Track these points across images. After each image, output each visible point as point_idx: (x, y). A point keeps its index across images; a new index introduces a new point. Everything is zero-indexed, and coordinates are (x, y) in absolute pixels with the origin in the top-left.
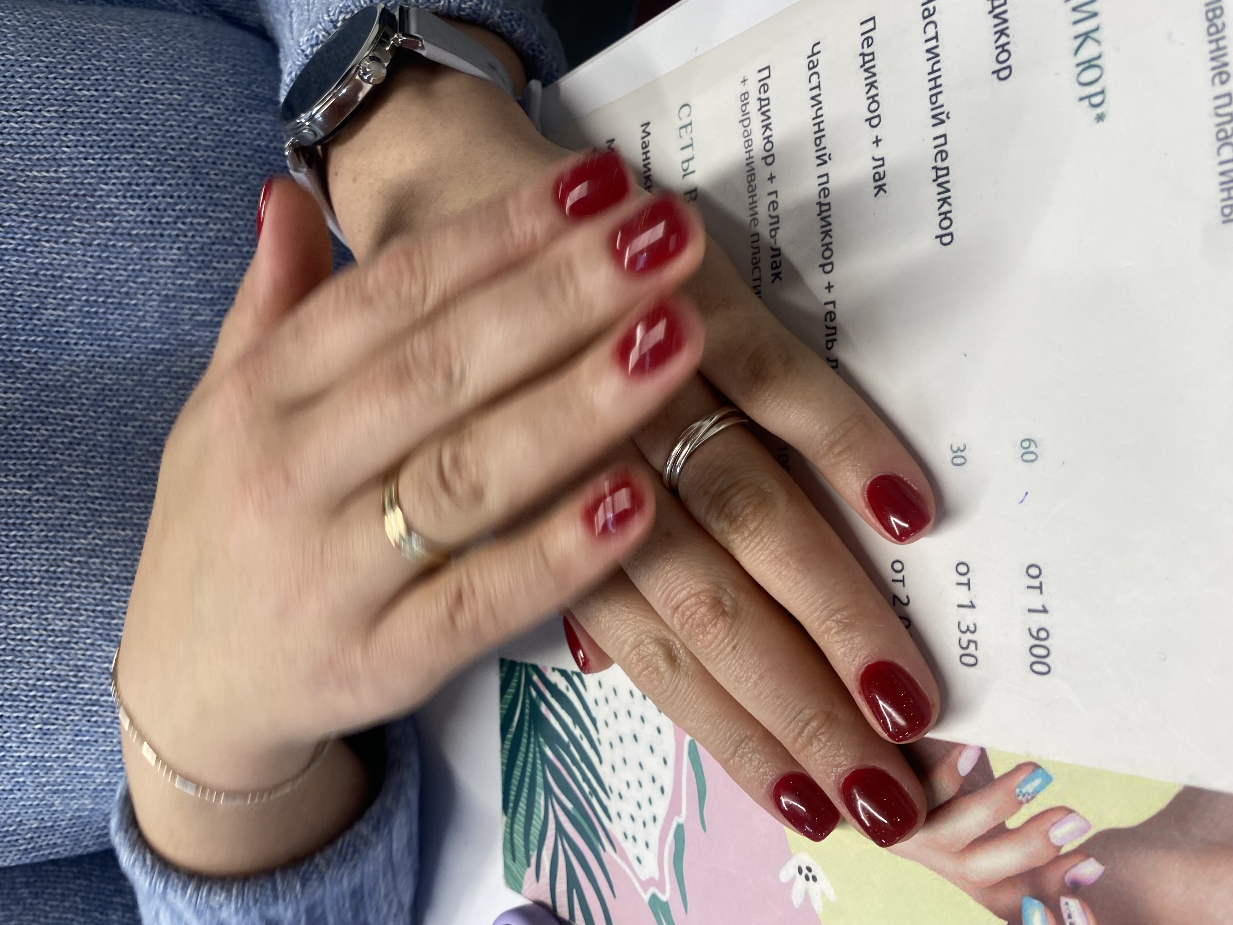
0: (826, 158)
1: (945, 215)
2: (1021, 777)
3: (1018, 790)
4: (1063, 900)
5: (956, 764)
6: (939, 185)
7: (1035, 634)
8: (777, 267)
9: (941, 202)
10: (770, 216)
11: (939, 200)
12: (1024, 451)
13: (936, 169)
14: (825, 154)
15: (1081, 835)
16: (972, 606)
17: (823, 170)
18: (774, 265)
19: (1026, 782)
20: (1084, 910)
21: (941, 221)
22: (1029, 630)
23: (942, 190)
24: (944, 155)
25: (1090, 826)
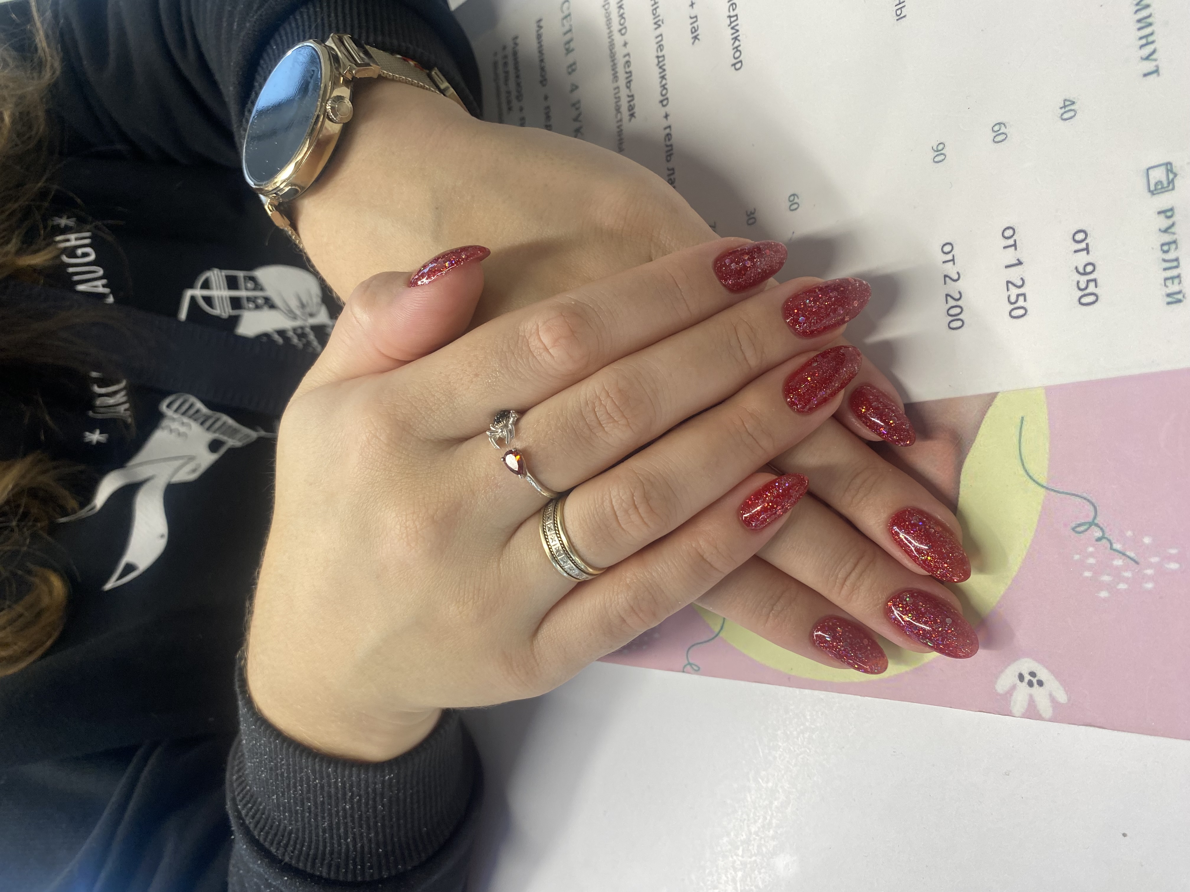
0: (660, 23)
1: (737, 49)
6: (733, 28)
8: (633, 109)
9: (734, 40)
10: (627, 73)
11: (733, 39)
12: (790, 203)
13: (730, 17)
14: (659, 21)
17: (658, 32)
18: (630, 108)
21: (735, 53)
23: (734, 31)
24: (734, 6)
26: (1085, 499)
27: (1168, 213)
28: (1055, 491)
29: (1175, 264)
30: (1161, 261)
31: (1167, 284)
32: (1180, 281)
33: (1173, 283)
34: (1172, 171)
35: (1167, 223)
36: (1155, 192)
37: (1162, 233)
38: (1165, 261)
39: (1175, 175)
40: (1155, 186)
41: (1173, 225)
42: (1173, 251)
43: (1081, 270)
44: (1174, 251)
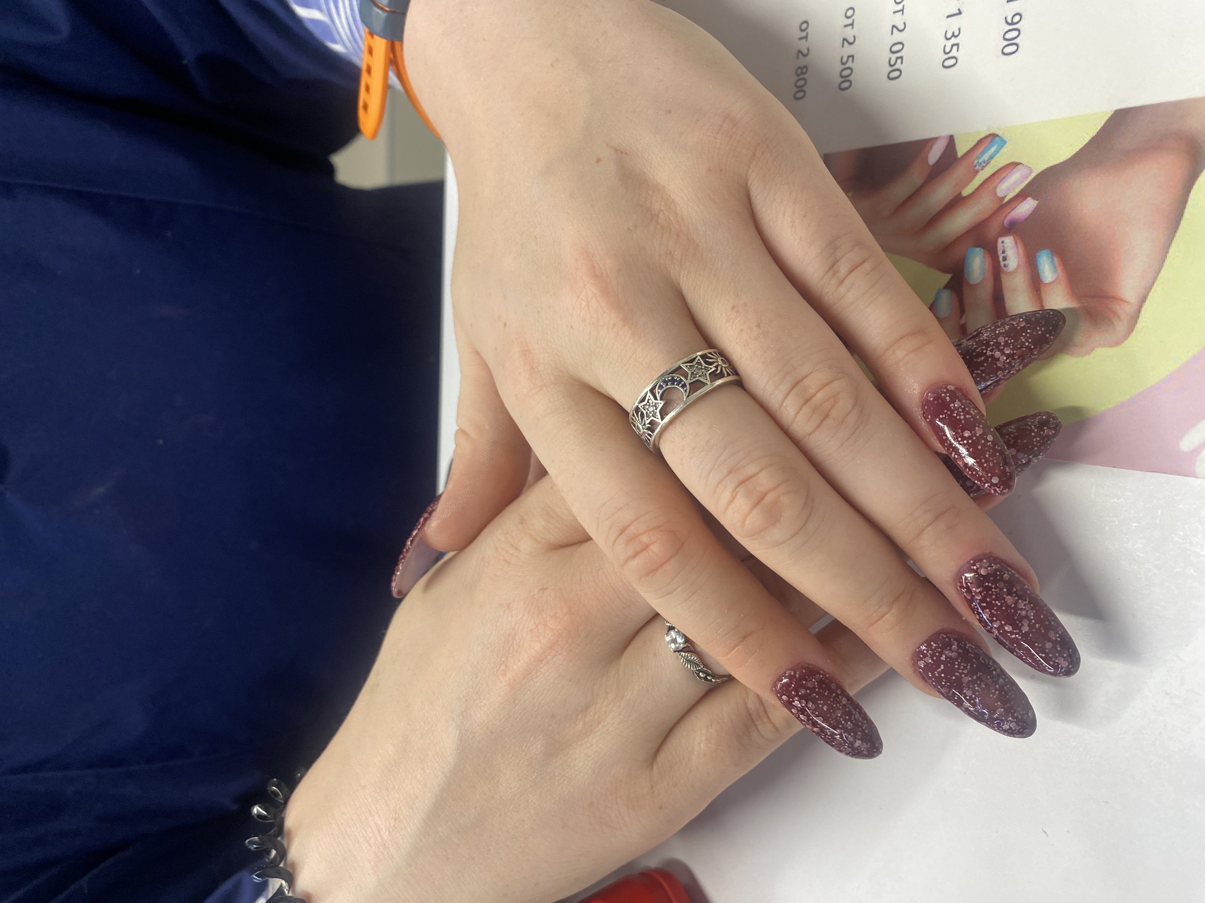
2: (981, 150)
3: (976, 162)
4: (1000, 240)
5: (927, 157)
7: (1009, 20)
15: (1023, 182)
16: (960, 13)
19: (983, 152)
20: (1016, 243)
22: (1006, 18)
25: (1031, 171)
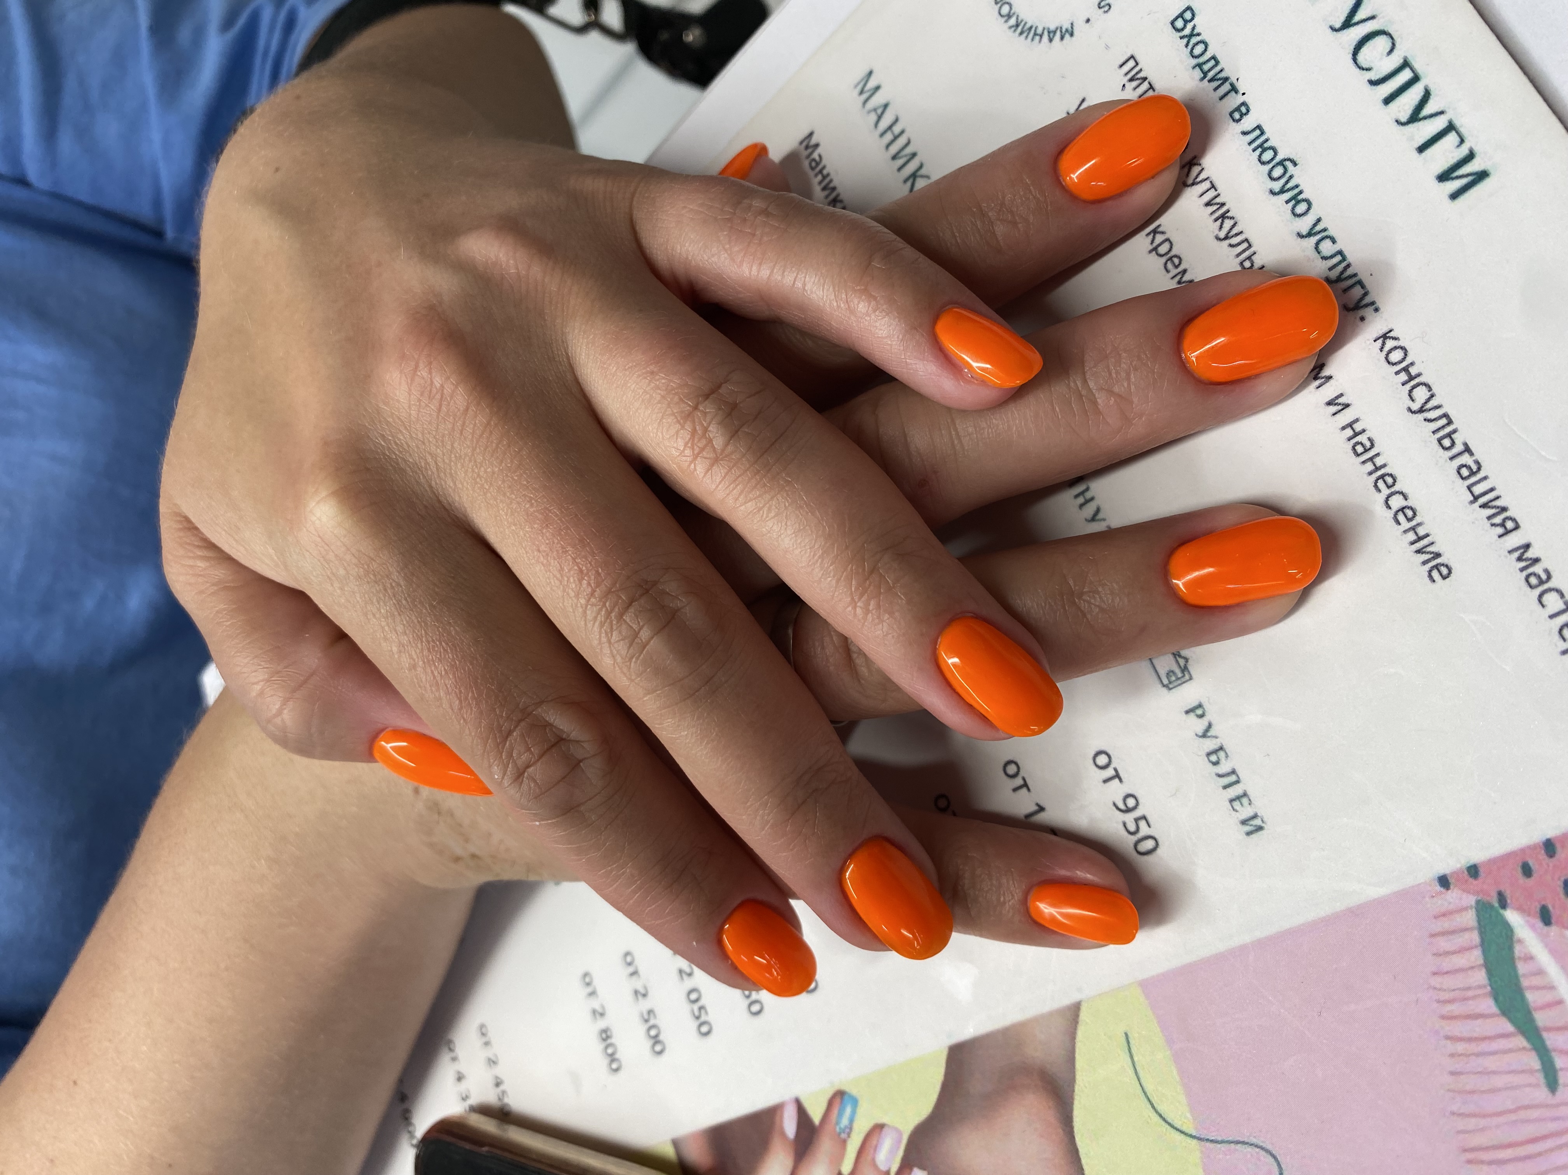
2: (835, 1113)
3: (838, 1128)
5: (783, 1130)
19: (840, 1117)
25: (902, 1133)
26: (1257, 1146)
27: (1196, 710)
28: (1212, 1141)
29: (1233, 778)
30: (1214, 774)
31: (1235, 808)
32: (1250, 800)
33: (1242, 804)
34: (1180, 656)
35: (1201, 725)
36: (1171, 686)
37: (1201, 739)
38: (1220, 776)
39: (1187, 660)
40: (1168, 678)
41: (1210, 726)
42: (1224, 762)
43: (1122, 806)
44: (1225, 760)
